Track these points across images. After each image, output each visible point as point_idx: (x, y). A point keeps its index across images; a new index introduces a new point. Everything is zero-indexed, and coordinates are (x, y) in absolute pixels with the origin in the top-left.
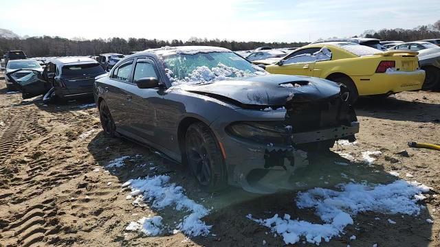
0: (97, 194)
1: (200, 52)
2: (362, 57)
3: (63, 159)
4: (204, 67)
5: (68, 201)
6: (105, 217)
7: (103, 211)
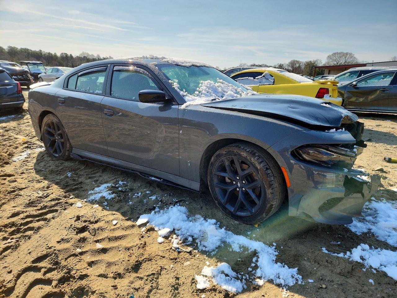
0: (110, 239)
1: (193, 65)
2: (302, 84)
3: (14, 191)
4: (209, 81)
5: (75, 255)
6: (153, 274)
7: (141, 263)
